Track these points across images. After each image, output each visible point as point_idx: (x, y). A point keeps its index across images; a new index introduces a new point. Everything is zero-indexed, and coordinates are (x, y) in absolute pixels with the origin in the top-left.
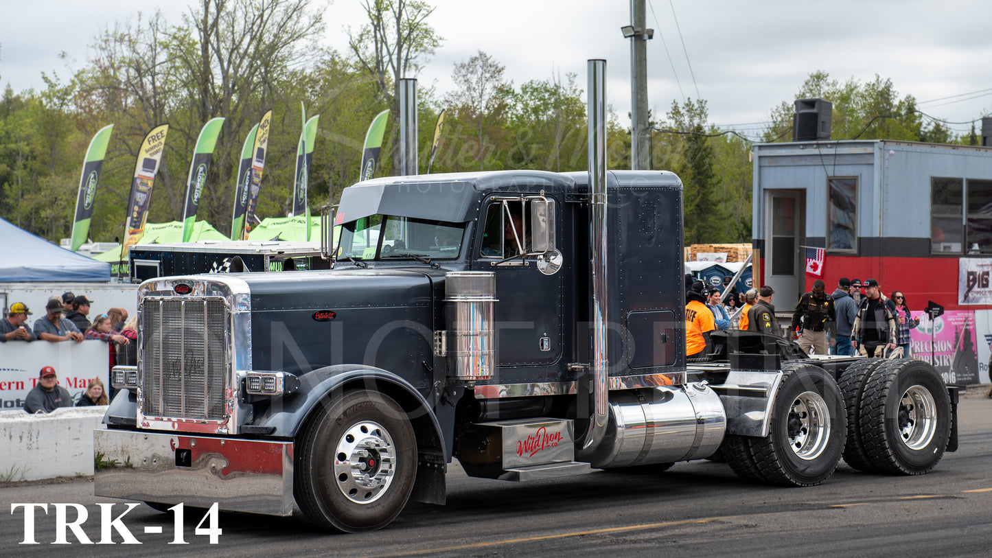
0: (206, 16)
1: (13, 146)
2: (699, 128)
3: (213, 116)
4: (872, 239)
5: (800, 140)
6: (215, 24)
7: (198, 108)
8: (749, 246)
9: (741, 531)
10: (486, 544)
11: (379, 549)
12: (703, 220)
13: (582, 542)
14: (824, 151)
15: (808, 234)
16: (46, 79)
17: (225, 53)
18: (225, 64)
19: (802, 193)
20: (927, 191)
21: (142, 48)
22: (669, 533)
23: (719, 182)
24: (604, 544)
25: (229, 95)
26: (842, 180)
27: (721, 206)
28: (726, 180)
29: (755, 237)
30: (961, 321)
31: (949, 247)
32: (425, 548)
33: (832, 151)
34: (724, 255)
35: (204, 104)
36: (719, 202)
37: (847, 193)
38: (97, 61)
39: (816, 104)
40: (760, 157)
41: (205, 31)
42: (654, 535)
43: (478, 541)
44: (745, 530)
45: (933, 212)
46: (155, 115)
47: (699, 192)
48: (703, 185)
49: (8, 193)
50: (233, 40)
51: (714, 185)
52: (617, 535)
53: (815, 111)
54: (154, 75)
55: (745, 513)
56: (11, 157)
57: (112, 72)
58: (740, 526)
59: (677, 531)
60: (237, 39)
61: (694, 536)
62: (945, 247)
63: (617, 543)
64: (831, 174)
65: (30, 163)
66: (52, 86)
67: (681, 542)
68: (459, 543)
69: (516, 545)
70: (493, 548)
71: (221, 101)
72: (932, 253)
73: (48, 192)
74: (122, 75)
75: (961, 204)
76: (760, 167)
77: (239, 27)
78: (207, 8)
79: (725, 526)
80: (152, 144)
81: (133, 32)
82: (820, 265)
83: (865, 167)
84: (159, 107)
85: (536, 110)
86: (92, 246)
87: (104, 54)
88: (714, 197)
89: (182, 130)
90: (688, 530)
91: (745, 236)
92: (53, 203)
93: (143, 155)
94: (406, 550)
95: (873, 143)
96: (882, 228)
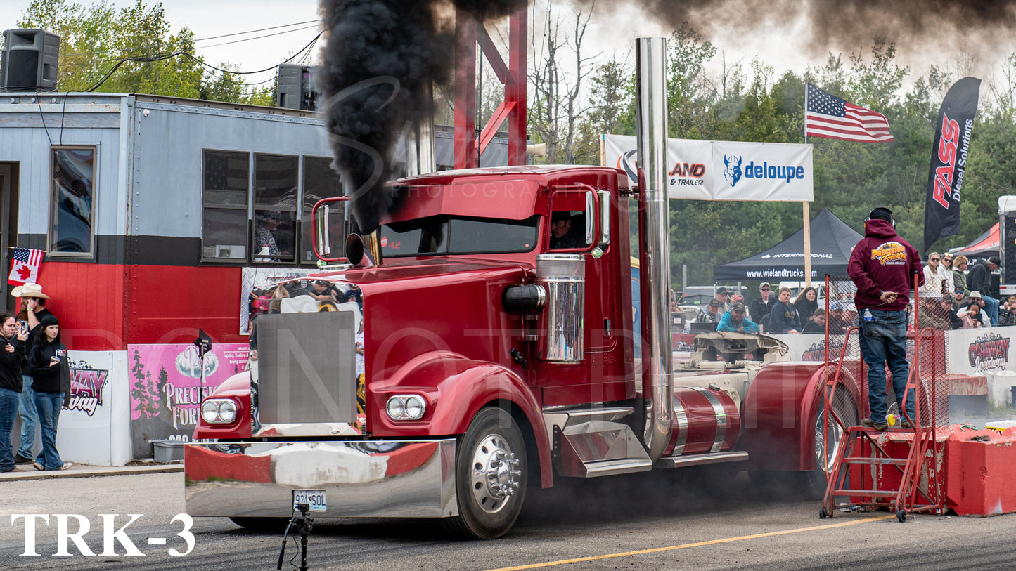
4: (116, 237)
5: (10, 89)
14: (47, 107)
15: (21, 230)
19: (14, 167)
20: (197, 168)
26: (72, 150)
30: (243, 359)
31: (228, 252)
33: (58, 108)
37: (81, 170)
39: (36, 38)
45: (204, 200)
53: (34, 47)
62: (222, 252)
64: (56, 141)
72: (203, 260)
75: (246, 190)
82: (35, 271)
83: (107, 132)
95: (120, 97)
96: (130, 222)
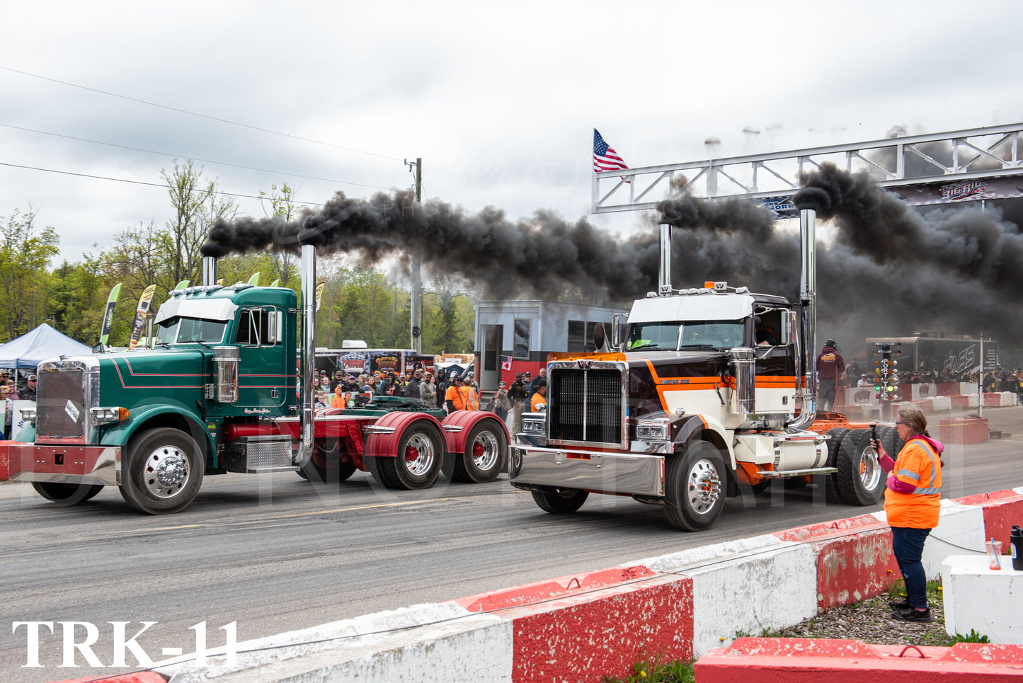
0: (180, 225)
1: (68, 293)
2: (448, 292)
3: (182, 280)
4: (537, 352)
6: (185, 229)
7: (174, 274)
8: (473, 355)
9: (463, 505)
10: (326, 512)
11: (268, 514)
12: (449, 341)
13: (378, 511)
14: (513, 305)
15: (504, 350)
16: (86, 257)
17: (189, 245)
18: (190, 251)
19: (501, 327)
20: (566, 327)
21: (143, 242)
22: (425, 506)
23: (458, 321)
24: (391, 512)
25: (192, 268)
26: (522, 321)
27: (458, 334)
28: (462, 320)
29: (476, 350)
32: (293, 514)
33: (517, 305)
34: (460, 360)
35: (177, 272)
36: (458, 331)
37: (524, 328)
38: (117, 248)
40: (479, 308)
41: (179, 233)
42: (417, 507)
43: (322, 510)
44: (466, 504)
45: (569, 338)
46: (149, 278)
47: (447, 326)
48: (449, 322)
49: (64, 319)
50: (195, 239)
51: (455, 323)
52: (397, 507)
54: (149, 256)
55: (466, 496)
56: (66, 299)
57: (125, 254)
58: (463, 503)
59: (429, 505)
60: (197, 238)
61: (438, 507)
63: (397, 511)
64: (516, 318)
65: (76, 303)
66: (89, 260)
67: (432, 511)
68: (312, 512)
69: (342, 512)
70: (330, 514)
71: (187, 271)
73: (87, 319)
74: (131, 255)
75: (583, 335)
76: (479, 313)
77: (198, 231)
78: (180, 220)
79: (456, 502)
80: (147, 294)
81: (137, 232)
82: (510, 364)
83: (534, 315)
84: (152, 273)
85: (360, 280)
86: (111, 349)
87: (121, 244)
88: (455, 329)
89: (164, 286)
90: (436, 505)
91: (470, 351)
92: (89, 325)
93: (142, 300)
94: (283, 515)
96: (542, 346)
